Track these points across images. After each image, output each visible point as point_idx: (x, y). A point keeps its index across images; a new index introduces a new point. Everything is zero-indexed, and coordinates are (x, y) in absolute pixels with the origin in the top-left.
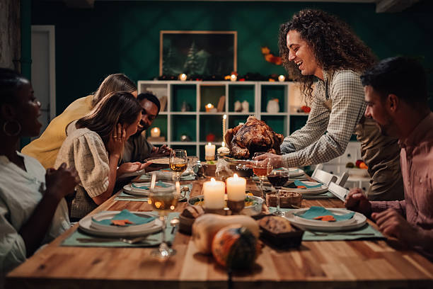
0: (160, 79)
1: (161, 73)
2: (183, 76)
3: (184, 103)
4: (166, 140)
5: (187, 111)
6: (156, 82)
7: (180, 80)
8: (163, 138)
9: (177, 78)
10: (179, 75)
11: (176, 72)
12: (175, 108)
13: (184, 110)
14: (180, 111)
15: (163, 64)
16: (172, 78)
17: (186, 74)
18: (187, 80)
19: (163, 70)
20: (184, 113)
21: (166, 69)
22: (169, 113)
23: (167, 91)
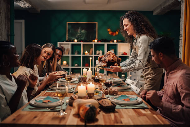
0: (67, 41)
1: (67, 39)
2: (76, 40)
3: (76, 51)
4: (69, 66)
5: (77, 54)
6: (65, 43)
7: (74, 42)
8: (68, 65)
10: (74, 40)
11: (73, 38)
12: (72, 53)
13: (76, 54)
14: (75, 54)
15: (68, 35)
16: (72, 41)
17: (77, 39)
18: (77, 42)
19: (68, 38)
20: (76, 55)
22: (70, 55)
23: (69, 46)
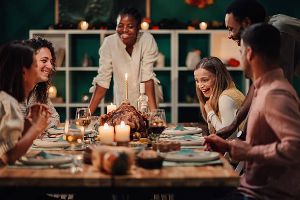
0: (56, 27)
1: (57, 21)
2: (84, 25)
3: (86, 56)
4: (64, 101)
5: (89, 65)
6: (51, 31)
7: (80, 29)
8: (60, 99)
9: (76, 26)
10: (79, 22)
11: (75, 17)
12: (74, 62)
13: (85, 64)
14: (81, 66)
15: (60, 8)
16: (71, 26)
17: (87, 21)
18: (89, 28)
19: (60, 15)
20: (85, 68)
21: (63, 15)
22: (67, 69)
23: (64, 42)
